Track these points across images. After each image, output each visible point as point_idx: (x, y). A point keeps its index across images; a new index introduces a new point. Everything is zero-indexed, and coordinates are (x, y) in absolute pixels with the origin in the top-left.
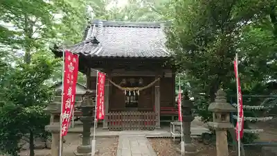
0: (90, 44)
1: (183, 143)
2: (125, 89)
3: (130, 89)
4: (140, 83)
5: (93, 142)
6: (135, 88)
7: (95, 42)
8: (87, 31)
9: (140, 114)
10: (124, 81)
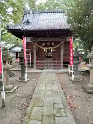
0: (25, 24)
1: (73, 76)
2: (45, 48)
3: (47, 48)
4: (53, 44)
5: (26, 75)
6: (50, 48)
7: (28, 22)
8: (24, 17)
9: (53, 61)
10: (44, 44)
